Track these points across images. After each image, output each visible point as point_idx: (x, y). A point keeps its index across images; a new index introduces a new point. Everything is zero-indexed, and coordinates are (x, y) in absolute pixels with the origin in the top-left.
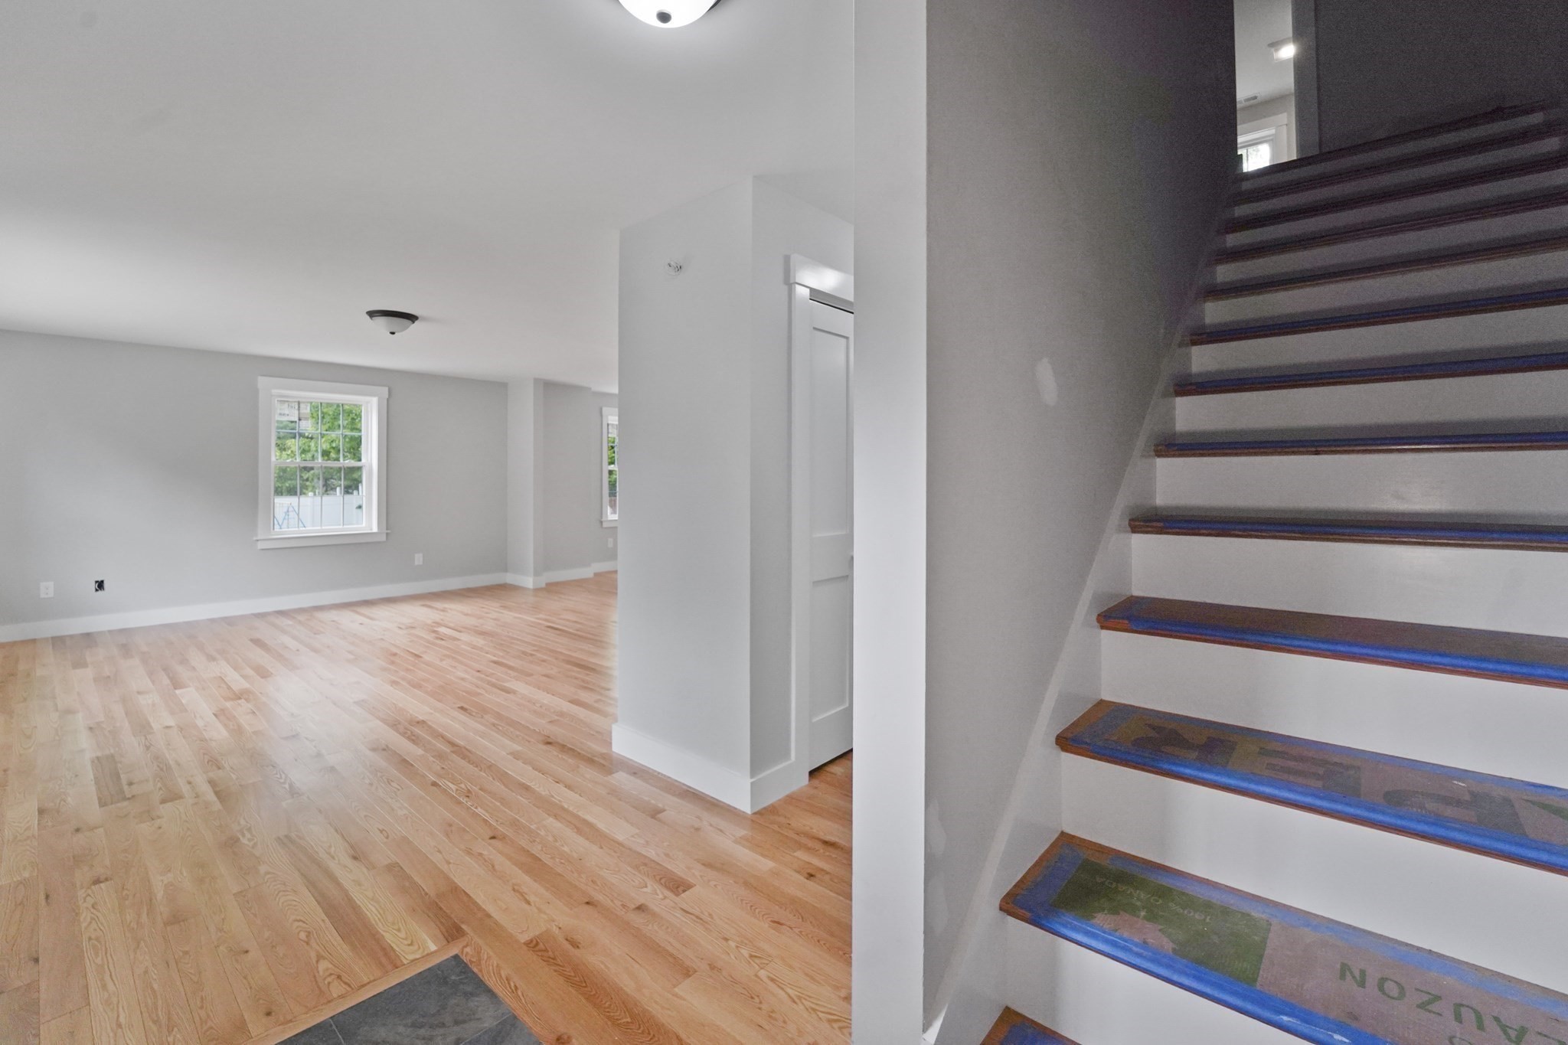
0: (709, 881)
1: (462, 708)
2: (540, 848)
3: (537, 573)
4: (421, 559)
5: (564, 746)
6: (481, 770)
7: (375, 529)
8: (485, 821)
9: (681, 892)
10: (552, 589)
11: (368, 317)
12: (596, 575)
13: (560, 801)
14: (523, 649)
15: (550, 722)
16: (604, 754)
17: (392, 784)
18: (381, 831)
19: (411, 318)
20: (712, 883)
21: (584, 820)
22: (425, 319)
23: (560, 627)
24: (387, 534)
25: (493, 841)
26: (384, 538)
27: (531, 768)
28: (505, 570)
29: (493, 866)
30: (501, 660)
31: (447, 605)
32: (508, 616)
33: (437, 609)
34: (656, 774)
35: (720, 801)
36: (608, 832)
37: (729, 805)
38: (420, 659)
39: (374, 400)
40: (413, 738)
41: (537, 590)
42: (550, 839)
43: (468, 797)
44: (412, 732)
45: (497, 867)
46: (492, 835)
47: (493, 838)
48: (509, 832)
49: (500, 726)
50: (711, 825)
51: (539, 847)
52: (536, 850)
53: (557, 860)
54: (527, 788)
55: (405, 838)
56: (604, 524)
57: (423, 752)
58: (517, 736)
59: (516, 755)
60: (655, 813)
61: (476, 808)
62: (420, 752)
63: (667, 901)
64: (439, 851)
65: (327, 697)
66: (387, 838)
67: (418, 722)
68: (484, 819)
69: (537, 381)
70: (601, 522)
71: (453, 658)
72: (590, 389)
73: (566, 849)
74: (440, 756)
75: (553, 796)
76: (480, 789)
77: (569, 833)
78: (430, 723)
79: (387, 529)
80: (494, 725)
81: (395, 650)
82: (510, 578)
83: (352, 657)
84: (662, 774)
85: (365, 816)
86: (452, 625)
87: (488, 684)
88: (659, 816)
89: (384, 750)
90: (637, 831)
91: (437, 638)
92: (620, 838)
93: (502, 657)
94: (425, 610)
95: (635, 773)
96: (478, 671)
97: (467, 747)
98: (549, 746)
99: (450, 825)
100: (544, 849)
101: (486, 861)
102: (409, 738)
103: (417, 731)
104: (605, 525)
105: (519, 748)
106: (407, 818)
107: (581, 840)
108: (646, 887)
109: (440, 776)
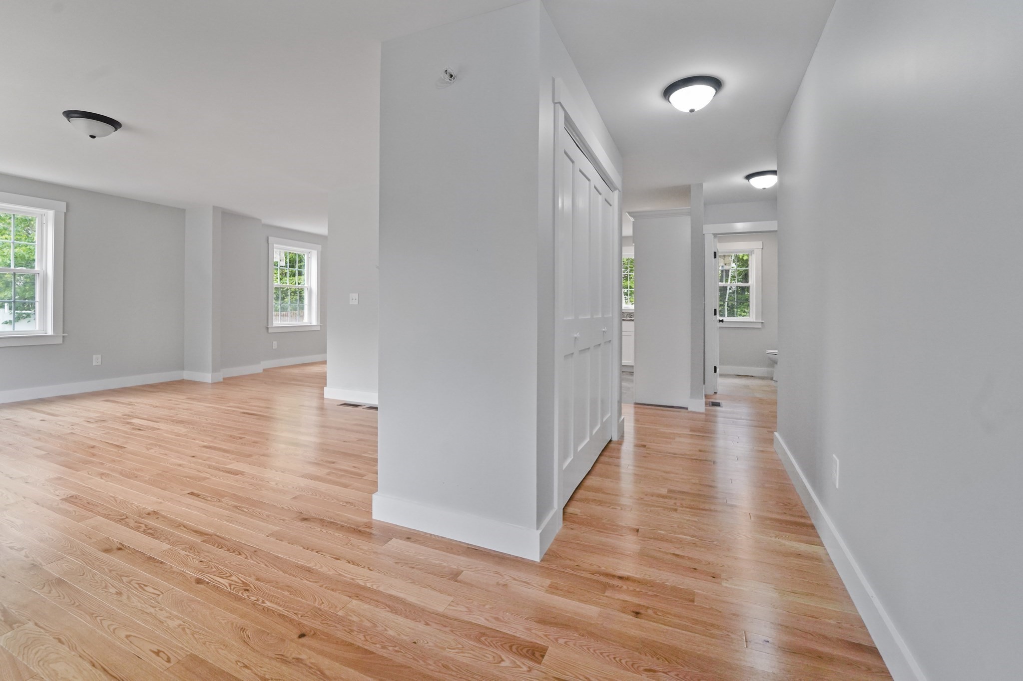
0: (557, 639)
1: (192, 494)
2: (363, 639)
3: (214, 370)
4: (100, 360)
5: (322, 520)
6: (246, 558)
7: (50, 332)
8: (281, 616)
9: (540, 658)
10: (228, 382)
11: (66, 119)
12: (264, 370)
13: (352, 579)
14: (229, 434)
15: (294, 498)
16: (366, 523)
17: (146, 588)
18: (157, 653)
19: (115, 124)
20: (561, 641)
21: (391, 596)
22: (130, 128)
23: (255, 413)
24: (63, 336)
25: (303, 640)
26: (60, 341)
27: (301, 548)
28: (182, 368)
29: (322, 673)
30: (212, 444)
31: (132, 399)
32: (199, 406)
33: (122, 403)
34: (429, 536)
35: (505, 554)
36: (422, 604)
37: (517, 557)
38: (124, 449)
39: (51, 214)
40: (150, 531)
41: (215, 384)
42: (368, 624)
43: (248, 590)
44: (146, 526)
45: (327, 673)
46: (300, 633)
47: (302, 636)
48: (317, 624)
49: (245, 508)
50: (514, 579)
51: (361, 636)
52: (359, 640)
53: (391, 648)
54: (309, 570)
55: (193, 658)
56: (269, 329)
57: (169, 546)
58: (268, 516)
59: (279, 537)
60: (455, 576)
61: (263, 602)
62: (165, 546)
63: (535, 672)
64: (246, 667)
65: (24, 498)
66: (169, 661)
67: (149, 514)
68: (280, 615)
69: (215, 208)
70: (268, 329)
71: (160, 446)
72: (260, 220)
73: (391, 632)
74: (192, 548)
75: (340, 575)
76: (257, 579)
77: (383, 614)
78: (163, 513)
79: (63, 333)
80: (236, 507)
81: (93, 443)
82: (186, 375)
83: (43, 453)
84: (435, 535)
85: (127, 637)
86: (145, 417)
87: (209, 468)
88: (460, 578)
89: (120, 549)
90: (451, 599)
91: (134, 429)
92: (440, 609)
93: (212, 442)
94: (109, 405)
95: (409, 538)
96: (193, 456)
97: (218, 534)
98: (305, 522)
99: (243, 629)
100: (368, 638)
101: (310, 668)
102: (144, 532)
103: (152, 522)
104: (270, 331)
105: (277, 528)
106: (183, 629)
107: (401, 620)
108: (503, 660)
109: (201, 571)
